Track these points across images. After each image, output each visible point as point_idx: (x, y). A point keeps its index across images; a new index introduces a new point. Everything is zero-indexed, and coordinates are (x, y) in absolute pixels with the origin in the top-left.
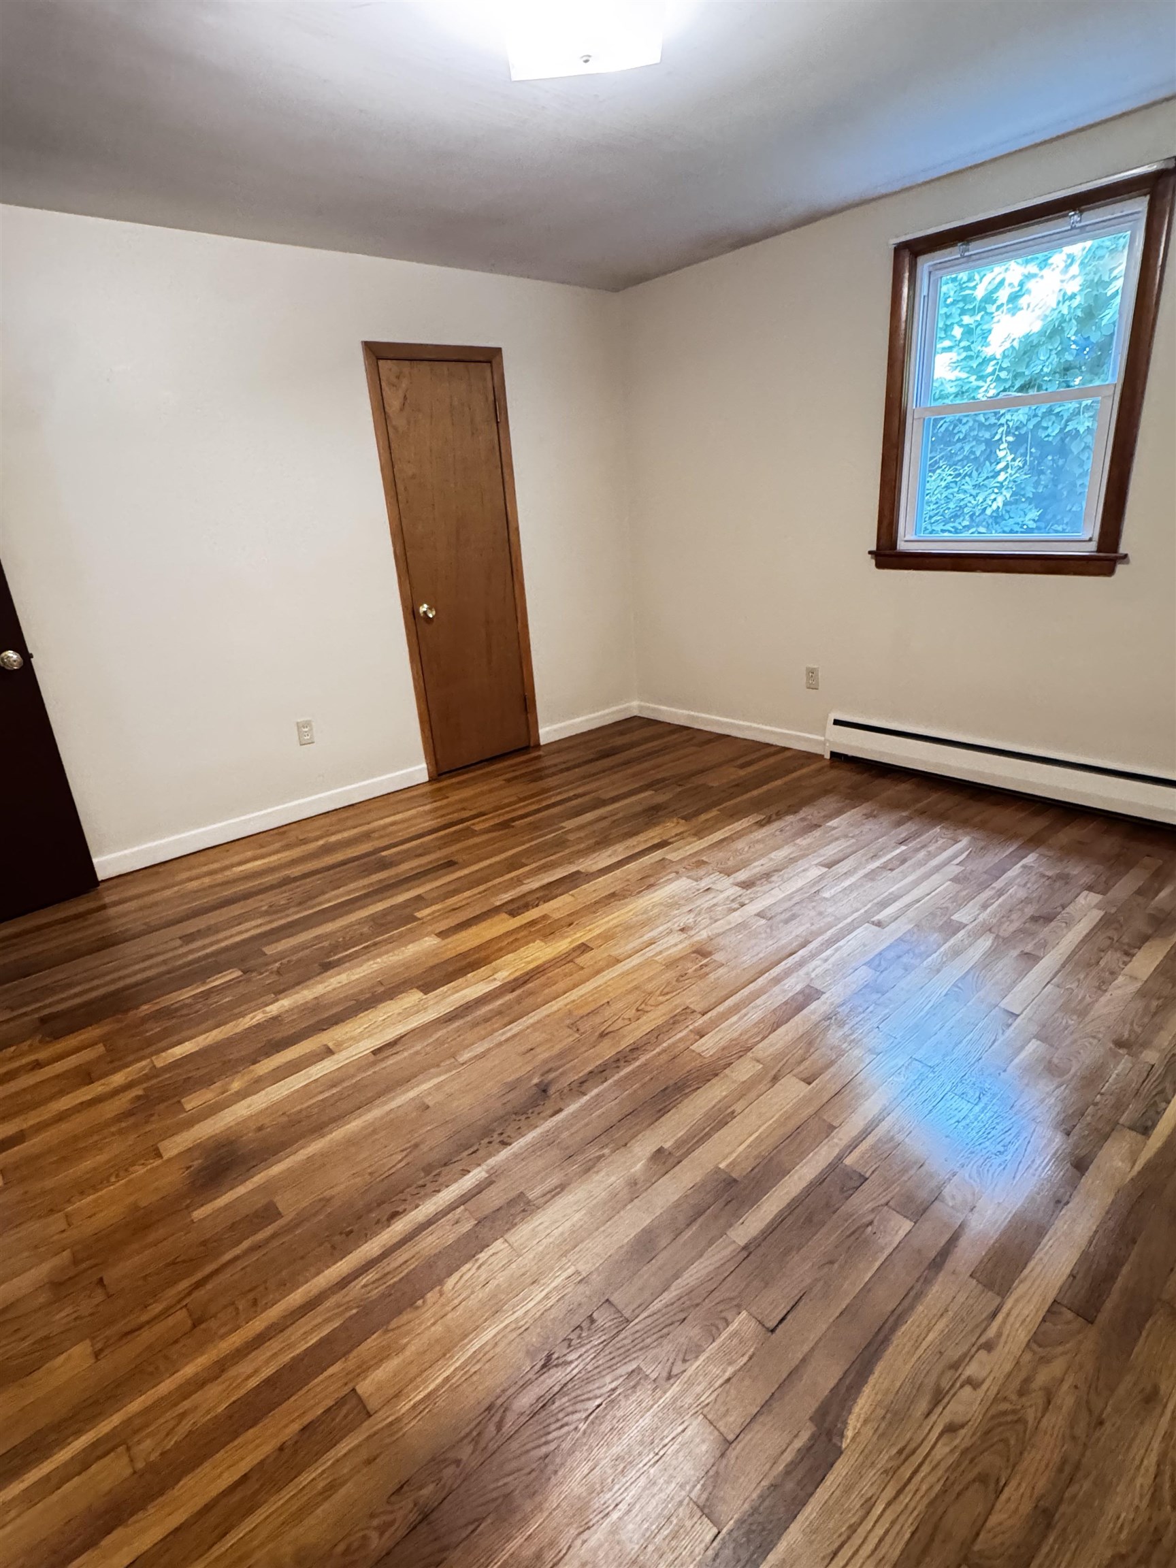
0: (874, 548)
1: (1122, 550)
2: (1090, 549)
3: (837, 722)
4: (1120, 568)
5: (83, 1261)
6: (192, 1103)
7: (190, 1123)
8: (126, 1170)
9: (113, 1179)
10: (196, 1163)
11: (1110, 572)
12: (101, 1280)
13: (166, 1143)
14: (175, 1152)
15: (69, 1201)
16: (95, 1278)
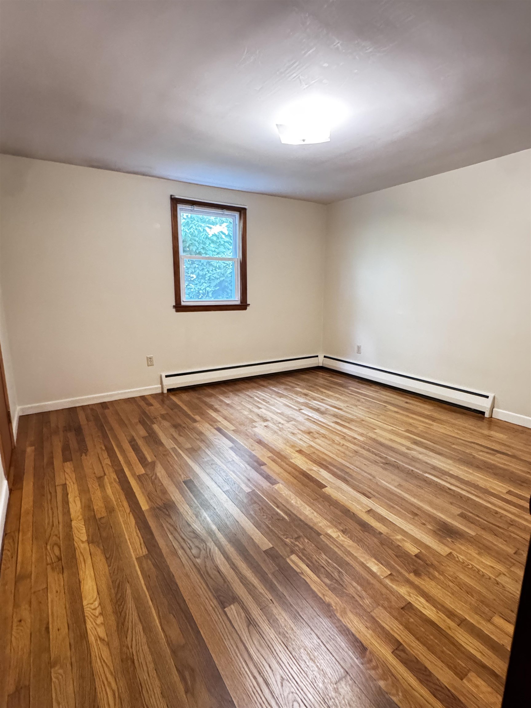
0: (174, 304)
1: (248, 303)
2: (238, 303)
3: (167, 376)
4: (248, 307)
5: (511, 562)
6: (413, 550)
7: (427, 547)
8: (463, 563)
9: (470, 566)
10: (449, 540)
11: (245, 309)
12: (515, 553)
13: (442, 553)
14: (446, 548)
15: (490, 578)
16: (515, 556)
